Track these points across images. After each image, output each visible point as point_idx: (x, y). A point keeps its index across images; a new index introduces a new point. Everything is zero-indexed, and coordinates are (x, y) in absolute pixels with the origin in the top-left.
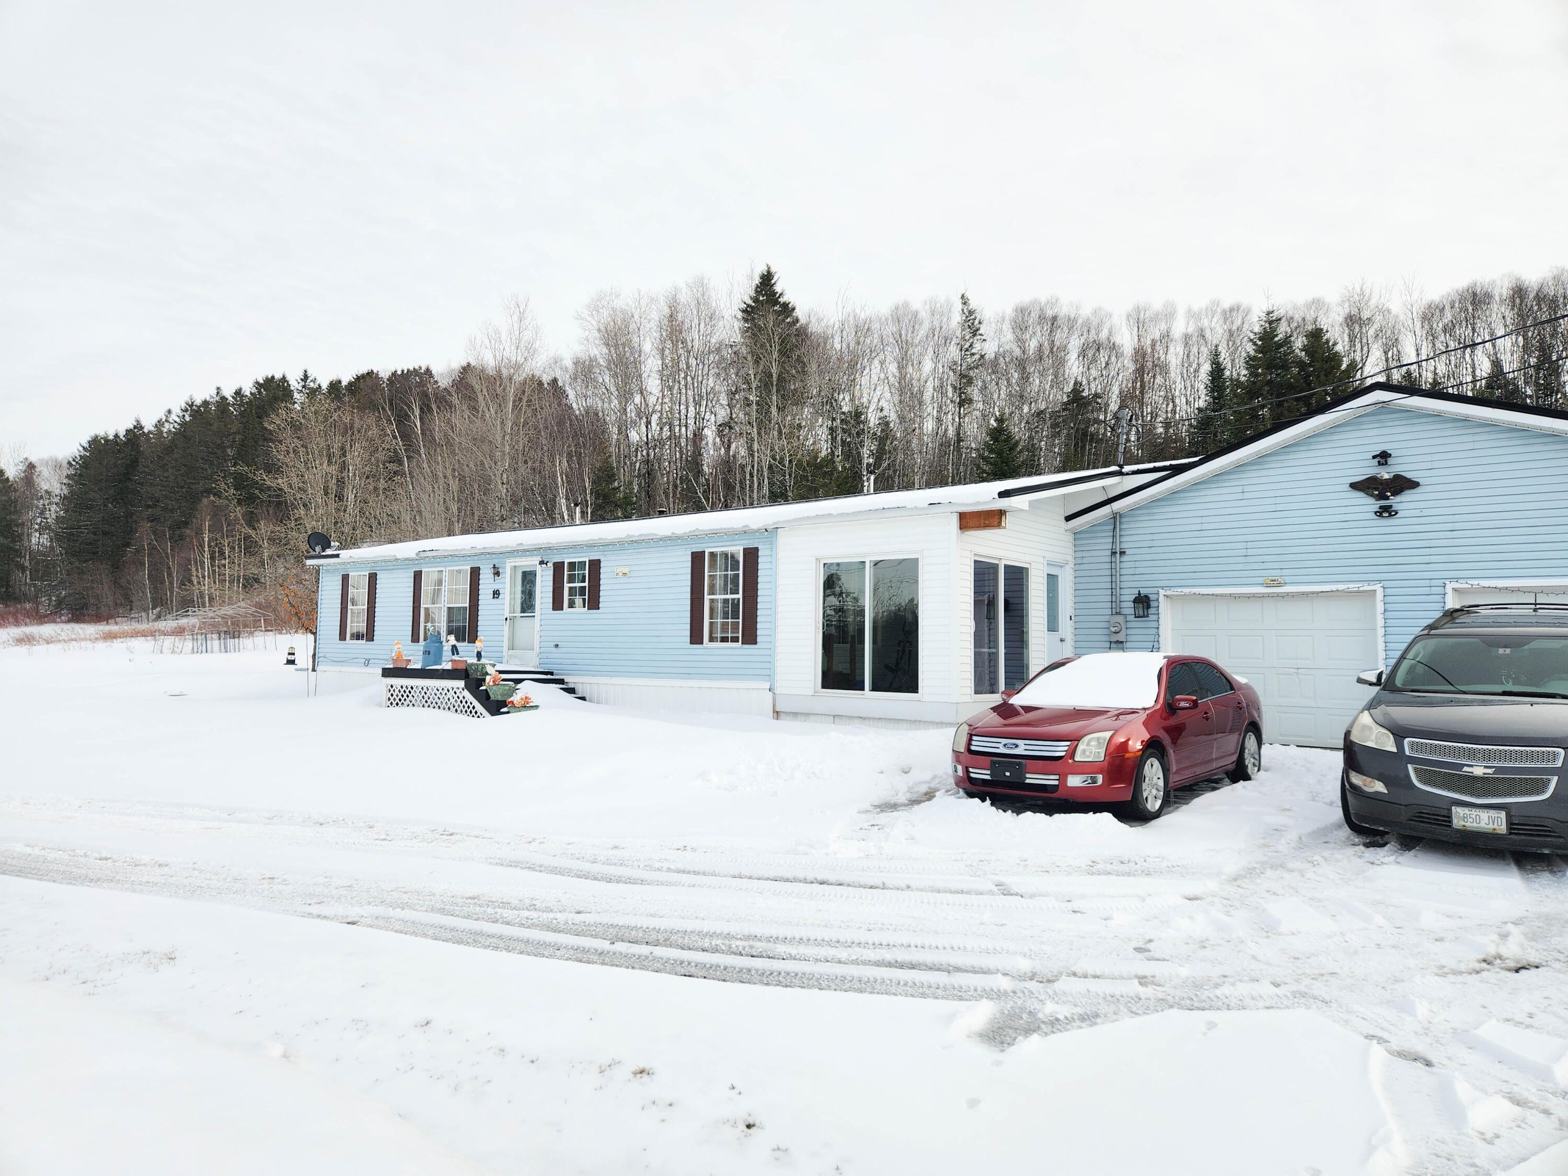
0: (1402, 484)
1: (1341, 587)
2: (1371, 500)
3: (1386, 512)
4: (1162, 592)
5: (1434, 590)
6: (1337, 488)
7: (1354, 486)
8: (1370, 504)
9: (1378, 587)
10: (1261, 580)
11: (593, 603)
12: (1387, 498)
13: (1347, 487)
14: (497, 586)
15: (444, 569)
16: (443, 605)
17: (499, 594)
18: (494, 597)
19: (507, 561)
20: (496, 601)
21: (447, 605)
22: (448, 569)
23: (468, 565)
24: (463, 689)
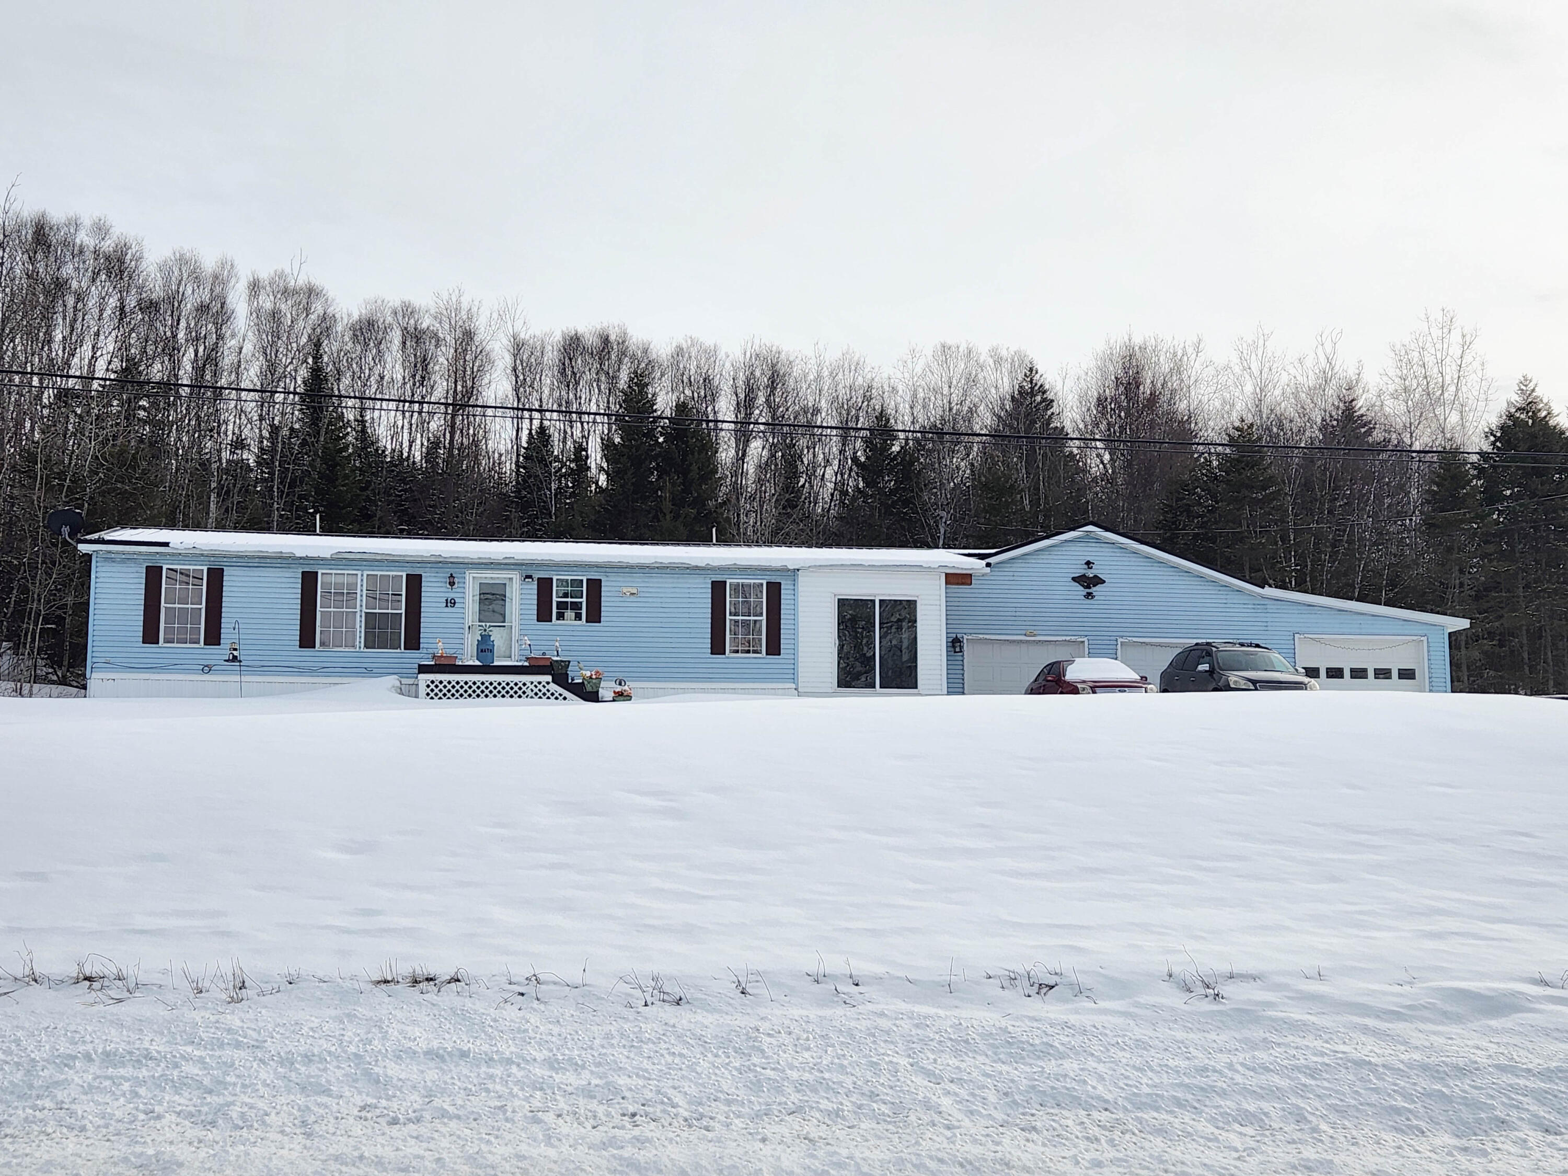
0: (1097, 581)
1: (1068, 638)
2: (1082, 588)
3: (1089, 596)
4: (965, 637)
5: (1112, 642)
6: (1065, 579)
7: (1074, 579)
8: (1080, 591)
9: (1085, 639)
10: (1024, 632)
11: (594, 616)
12: (1090, 588)
13: (1070, 579)
14: (451, 596)
15: (359, 573)
16: (358, 610)
17: (454, 603)
18: (447, 606)
19: (467, 573)
20: (449, 609)
21: (364, 610)
22: (365, 573)
23: (402, 571)
24: (548, 683)
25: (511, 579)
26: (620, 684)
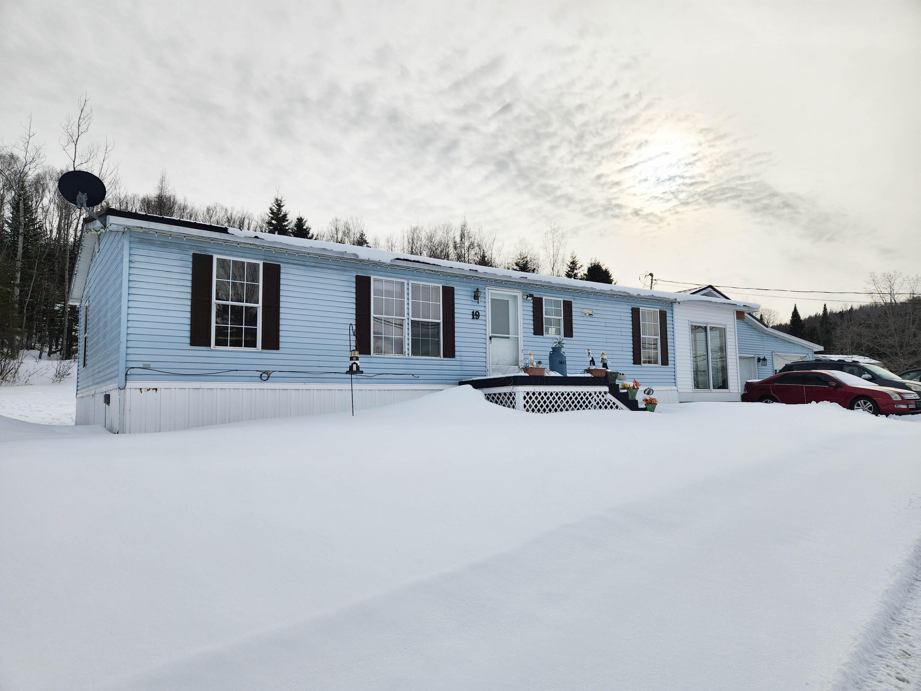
11: (568, 332)
14: (476, 308)
15: (406, 282)
16: (406, 317)
17: (478, 316)
18: (473, 318)
19: (486, 288)
20: (475, 321)
21: (411, 318)
22: (411, 282)
23: (439, 283)
24: (605, 393)
25: (515, 297)
26: (648, 394)
